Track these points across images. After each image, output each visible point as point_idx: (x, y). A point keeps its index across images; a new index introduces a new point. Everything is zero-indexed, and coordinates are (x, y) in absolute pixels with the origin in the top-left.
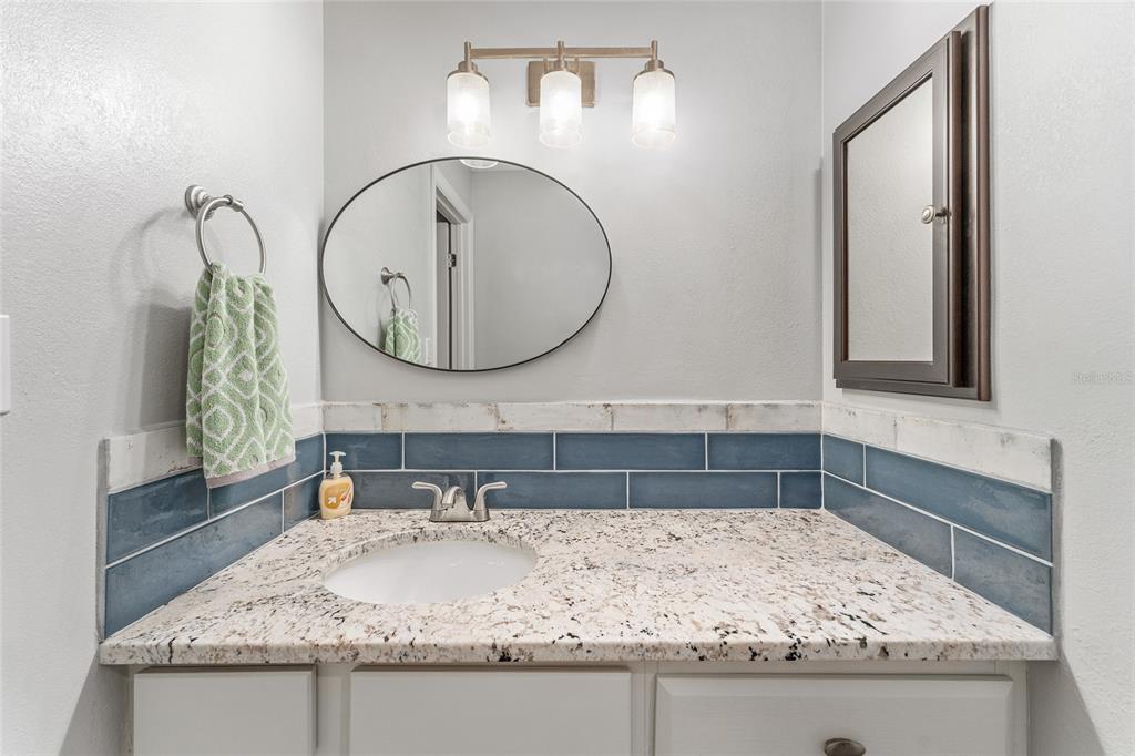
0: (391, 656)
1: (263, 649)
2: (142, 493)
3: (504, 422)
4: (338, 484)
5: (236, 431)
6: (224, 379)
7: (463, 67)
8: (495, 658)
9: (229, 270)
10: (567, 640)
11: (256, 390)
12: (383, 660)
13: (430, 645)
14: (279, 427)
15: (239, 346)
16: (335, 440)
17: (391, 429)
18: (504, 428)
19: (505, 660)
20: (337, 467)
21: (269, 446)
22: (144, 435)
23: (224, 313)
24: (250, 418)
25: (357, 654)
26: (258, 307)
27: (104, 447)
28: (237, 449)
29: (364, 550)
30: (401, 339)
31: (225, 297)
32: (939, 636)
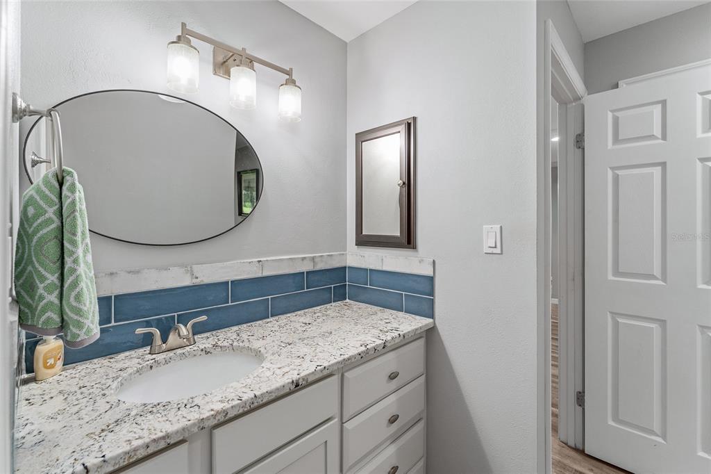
0: (245, 407)
1: (167, 436)
3: (197, 278)
4: (51, 347)
8: (293, 387)
10: (319, 368)
12: (241, 411)
13: (264, 393)
18: (197, 282)
19: (297, 386)
25: (227, 414)
29: (122, 384)
32: (413, 328)
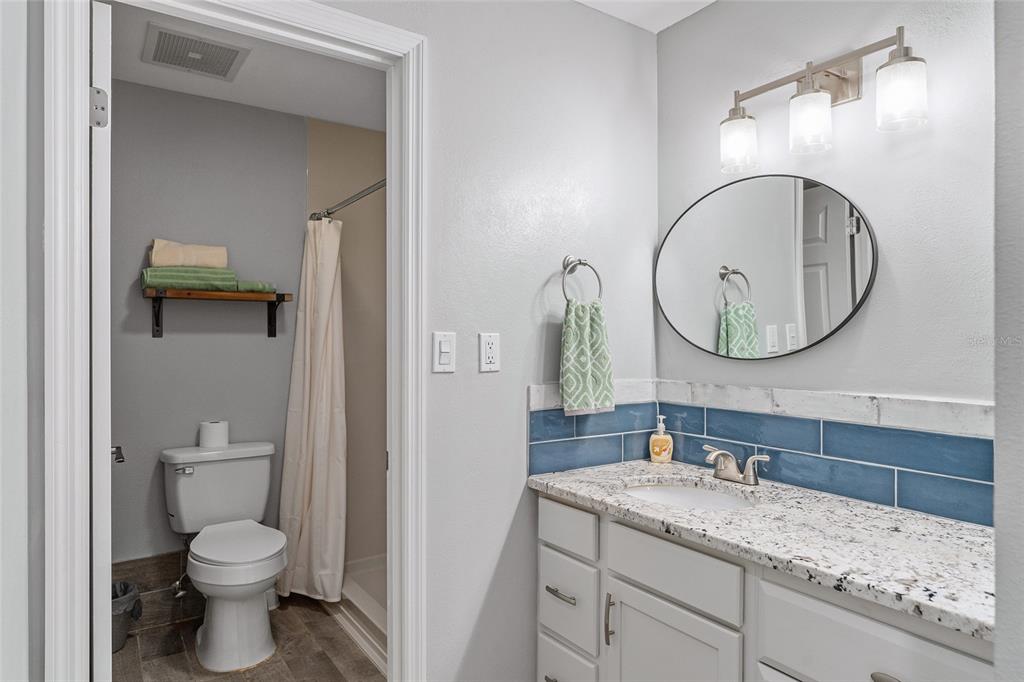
2: (542, 414)
3: (778, 406)
4: (662, 439)
5: (577, 388)
6: (573, 360)
7: (736, 113)
9: (576, 302)
11: (589, 365)
14: (604, 389)
15: (580, 343)
16: (665, 407)
17: (698, 403)
18: (778, 411)
20: (661, 426)
21: (597, 399)
22: (543, 386)
23: (573, 325)
24: (585, 382)
26: (592, 319)
27: (528, 389)
28: (577, 398)
30: (732, 330)
31: (574, 317)
